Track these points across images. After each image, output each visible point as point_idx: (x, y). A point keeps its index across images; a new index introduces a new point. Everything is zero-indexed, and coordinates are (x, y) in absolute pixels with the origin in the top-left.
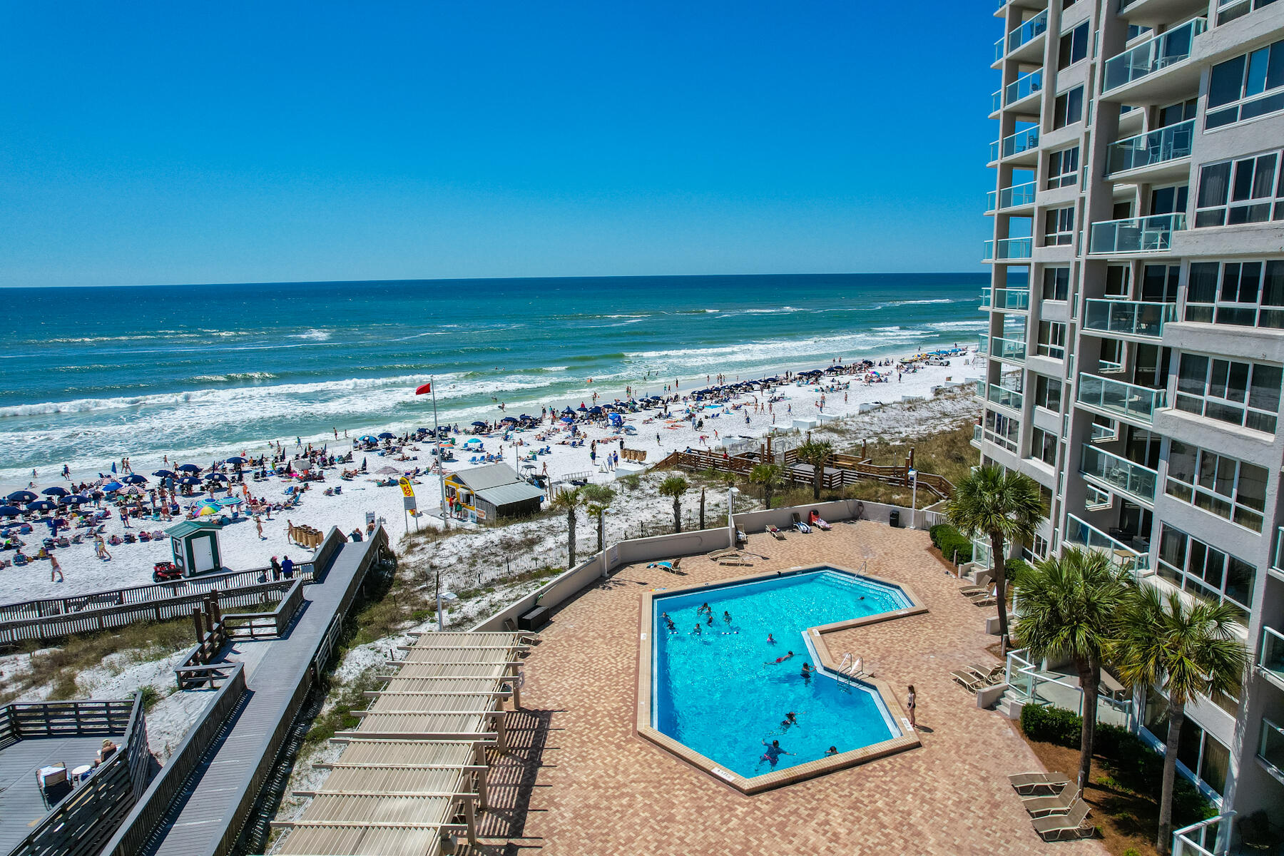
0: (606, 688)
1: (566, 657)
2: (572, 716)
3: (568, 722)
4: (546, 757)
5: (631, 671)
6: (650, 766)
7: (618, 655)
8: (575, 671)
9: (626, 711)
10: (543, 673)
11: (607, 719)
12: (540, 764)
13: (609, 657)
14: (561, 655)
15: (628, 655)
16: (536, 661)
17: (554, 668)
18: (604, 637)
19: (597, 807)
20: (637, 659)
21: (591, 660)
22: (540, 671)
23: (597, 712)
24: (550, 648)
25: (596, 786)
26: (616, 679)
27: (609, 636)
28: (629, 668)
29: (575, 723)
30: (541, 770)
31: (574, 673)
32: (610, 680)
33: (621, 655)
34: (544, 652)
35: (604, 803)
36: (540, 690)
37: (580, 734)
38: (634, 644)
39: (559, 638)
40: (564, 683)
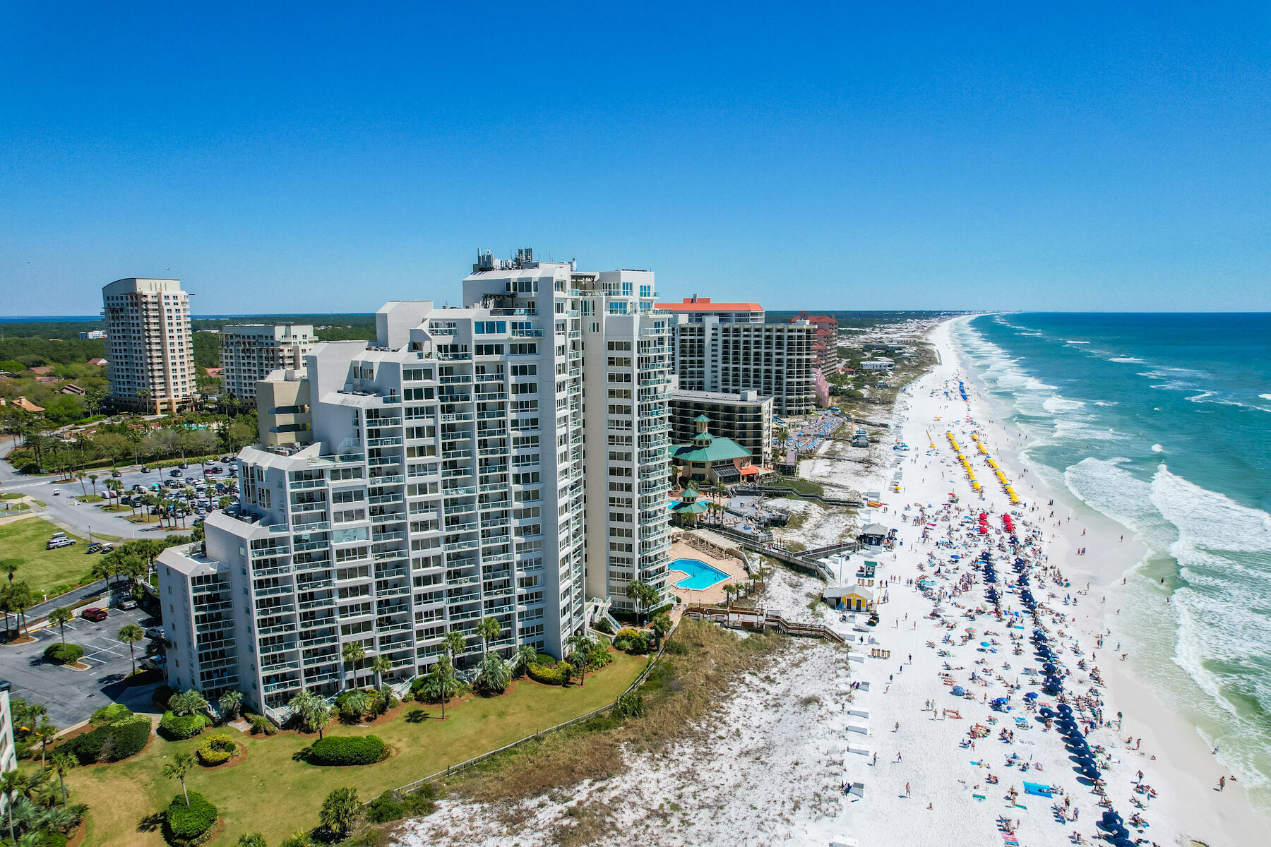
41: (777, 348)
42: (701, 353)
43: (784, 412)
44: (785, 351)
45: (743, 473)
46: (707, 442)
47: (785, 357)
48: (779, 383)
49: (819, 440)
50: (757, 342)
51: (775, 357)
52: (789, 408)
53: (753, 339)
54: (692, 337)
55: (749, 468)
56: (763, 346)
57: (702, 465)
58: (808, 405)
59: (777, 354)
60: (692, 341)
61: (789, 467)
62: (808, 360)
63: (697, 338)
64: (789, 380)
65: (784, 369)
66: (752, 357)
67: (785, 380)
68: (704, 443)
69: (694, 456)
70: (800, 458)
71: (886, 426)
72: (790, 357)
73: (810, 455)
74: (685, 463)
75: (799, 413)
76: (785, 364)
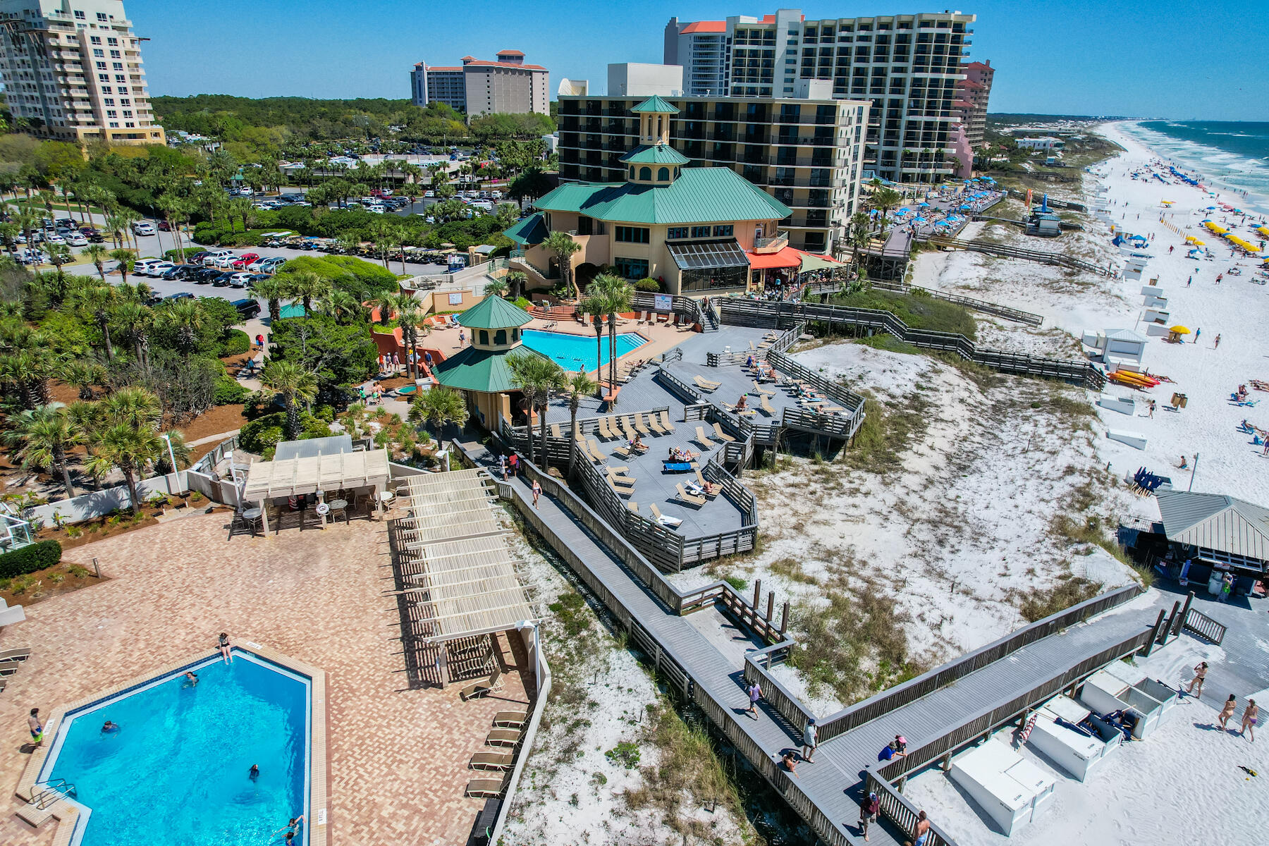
0: (362, 725)
1: (422, 769)
2: (390, 686)
3: (392, 680)
4: (400, 646)
5: (336, 756)
6: (313, 651)
7: (356, 783)
8: (402, 747)
9: (337, 698)
10: (439, 739)
11: (355, 687)
12: (402, 639)
13: (366, 776)
14: (429, 772)
15: (342, 784)
16: (456, 756)
17: (430, 748)
18: (382, 821)
19: (352, 618)
20: (330, 779)
21: (389, 766)
22: (444, 740)
23: (366, 693)
24: (448, 784)
25: (355, 630)
26: (353, 740)
27: (375, 825)
28: (339, 761)
29: (384, 679)
30: (400, 635)
31: (403, 742)
32: (360, 738)
33: (351, 783)
34: (454, 774)
35: (346, 621)
36: (433, 713)
37: (377, 670)
38: (336, 810)
39: (445, 808)
40: (411, 727)
41: (897, 60)
42: (768, 76)
43: (898, 175)
44: (910, 65)
45: (756, 263)
46: (664, 173)
47: (909, 76)
48: (893, 124)
49: (958, 219)
50: (863, 52)
51: (891, 75)
52: (906, 170)
53: (855, 44)
54: (755, 47)
55: (780, 252)
56: (872, 56)
57: (639, 234)
58: (940, 167)
59: (896, 70)
60: (754, 53)
61: (890, 261)
62: (950, 83)
63: (762, 48)
64: (912, 118)
65: (906, 98)
66: (851, 79)
67: (905, 118)
68: (655, 175)
69: (624, 211)
70: (917, 245)
71: (1079, 208)
72: (918, 75)
73: (940, 242)
74: (602, 228)
75: (923, 178)
76: (908, 89)
